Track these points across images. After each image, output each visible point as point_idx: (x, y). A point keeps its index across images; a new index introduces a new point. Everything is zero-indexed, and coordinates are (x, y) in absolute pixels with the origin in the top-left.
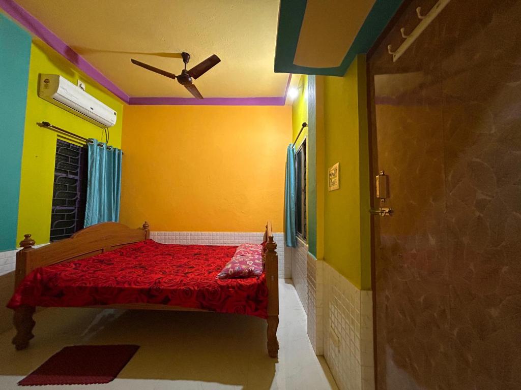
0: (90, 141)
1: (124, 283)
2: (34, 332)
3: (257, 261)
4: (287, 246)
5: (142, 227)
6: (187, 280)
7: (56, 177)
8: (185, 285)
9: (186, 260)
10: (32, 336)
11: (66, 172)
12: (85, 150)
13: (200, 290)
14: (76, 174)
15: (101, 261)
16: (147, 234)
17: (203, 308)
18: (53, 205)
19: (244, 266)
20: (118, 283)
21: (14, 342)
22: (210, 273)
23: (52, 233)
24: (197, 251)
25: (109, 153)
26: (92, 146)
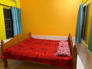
0: (11, 7)
1: (28, 55)
2: (8, 64)
3: (68, 50)
4: (77, 42)
5: (29, 33)
6: (46, 56)
7: (5, 20)
8: (46, 57)
9: (44, 46)
10: (8, 65)
11: (7, 18)
12: (10, 10)
13: (51, 60)
14: (9, 18)
15: (20, 46)
16: (31, 36)
17: (51, 64)
18: (6, 29)
19: (64, 53)
20: (27, 55)
21: (4, 66)
22: (52, 53)
23: (7, 37)
24: (46, 42)
25: (17, 10)
26: (12, 9)
